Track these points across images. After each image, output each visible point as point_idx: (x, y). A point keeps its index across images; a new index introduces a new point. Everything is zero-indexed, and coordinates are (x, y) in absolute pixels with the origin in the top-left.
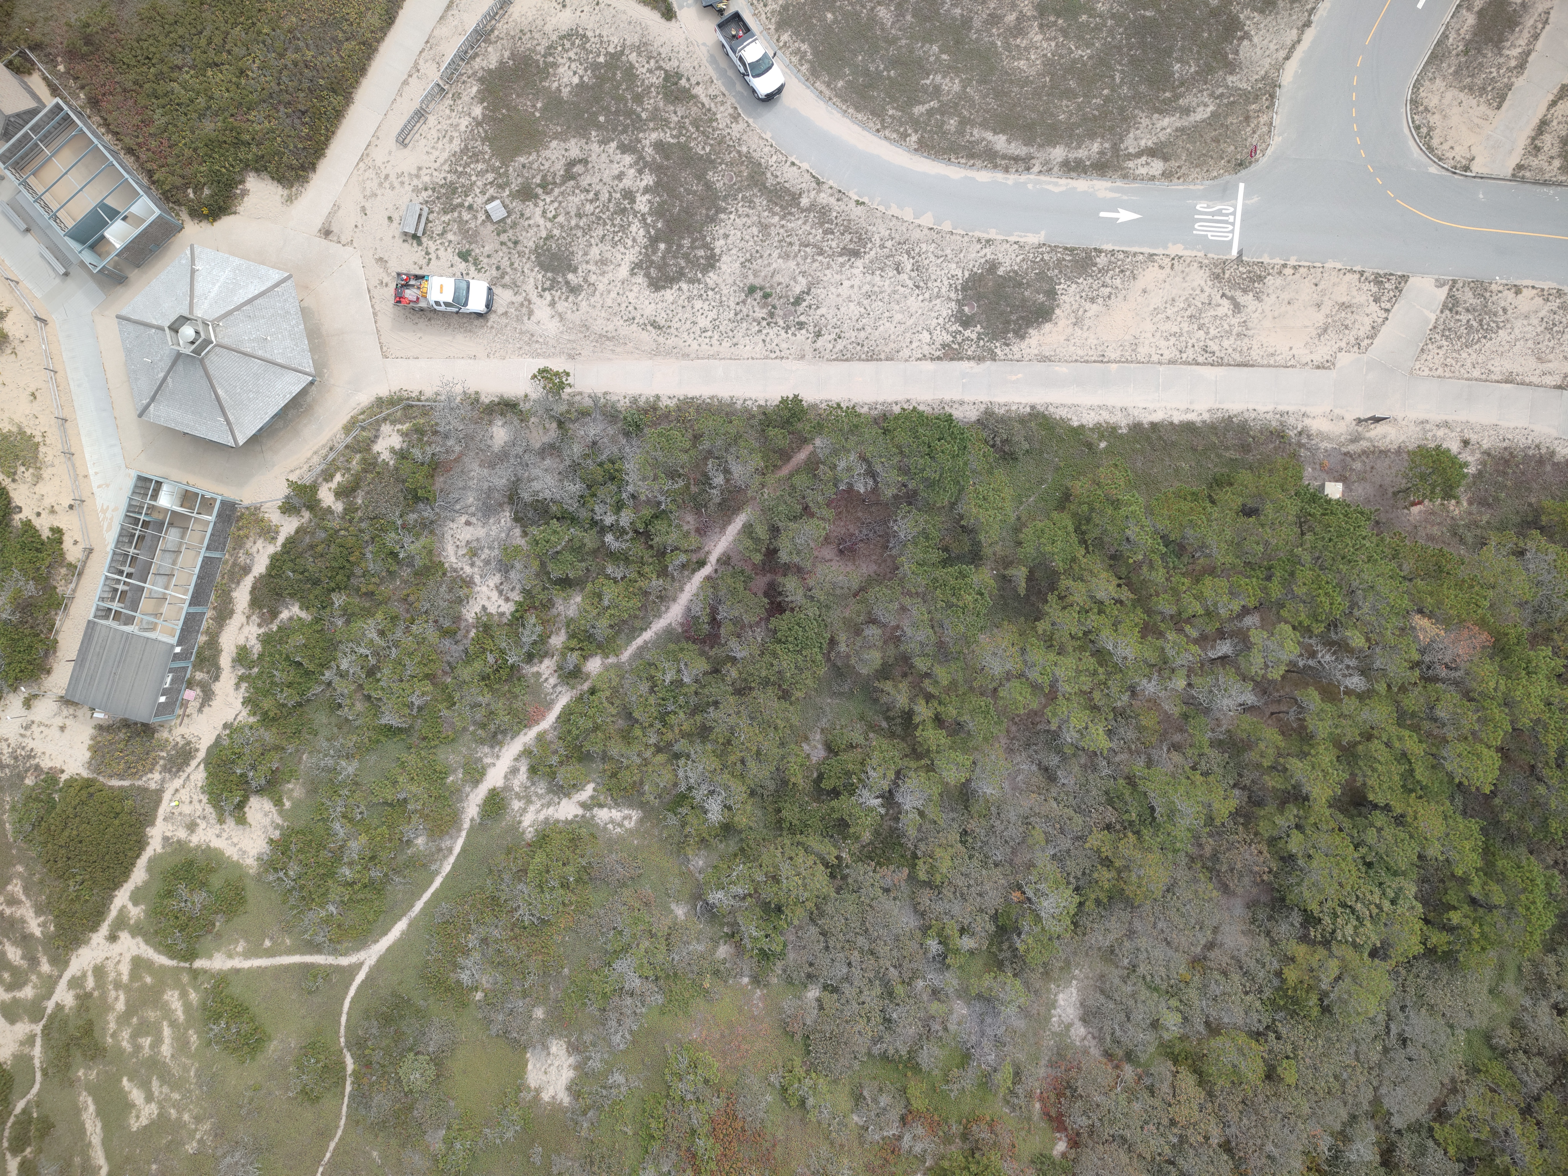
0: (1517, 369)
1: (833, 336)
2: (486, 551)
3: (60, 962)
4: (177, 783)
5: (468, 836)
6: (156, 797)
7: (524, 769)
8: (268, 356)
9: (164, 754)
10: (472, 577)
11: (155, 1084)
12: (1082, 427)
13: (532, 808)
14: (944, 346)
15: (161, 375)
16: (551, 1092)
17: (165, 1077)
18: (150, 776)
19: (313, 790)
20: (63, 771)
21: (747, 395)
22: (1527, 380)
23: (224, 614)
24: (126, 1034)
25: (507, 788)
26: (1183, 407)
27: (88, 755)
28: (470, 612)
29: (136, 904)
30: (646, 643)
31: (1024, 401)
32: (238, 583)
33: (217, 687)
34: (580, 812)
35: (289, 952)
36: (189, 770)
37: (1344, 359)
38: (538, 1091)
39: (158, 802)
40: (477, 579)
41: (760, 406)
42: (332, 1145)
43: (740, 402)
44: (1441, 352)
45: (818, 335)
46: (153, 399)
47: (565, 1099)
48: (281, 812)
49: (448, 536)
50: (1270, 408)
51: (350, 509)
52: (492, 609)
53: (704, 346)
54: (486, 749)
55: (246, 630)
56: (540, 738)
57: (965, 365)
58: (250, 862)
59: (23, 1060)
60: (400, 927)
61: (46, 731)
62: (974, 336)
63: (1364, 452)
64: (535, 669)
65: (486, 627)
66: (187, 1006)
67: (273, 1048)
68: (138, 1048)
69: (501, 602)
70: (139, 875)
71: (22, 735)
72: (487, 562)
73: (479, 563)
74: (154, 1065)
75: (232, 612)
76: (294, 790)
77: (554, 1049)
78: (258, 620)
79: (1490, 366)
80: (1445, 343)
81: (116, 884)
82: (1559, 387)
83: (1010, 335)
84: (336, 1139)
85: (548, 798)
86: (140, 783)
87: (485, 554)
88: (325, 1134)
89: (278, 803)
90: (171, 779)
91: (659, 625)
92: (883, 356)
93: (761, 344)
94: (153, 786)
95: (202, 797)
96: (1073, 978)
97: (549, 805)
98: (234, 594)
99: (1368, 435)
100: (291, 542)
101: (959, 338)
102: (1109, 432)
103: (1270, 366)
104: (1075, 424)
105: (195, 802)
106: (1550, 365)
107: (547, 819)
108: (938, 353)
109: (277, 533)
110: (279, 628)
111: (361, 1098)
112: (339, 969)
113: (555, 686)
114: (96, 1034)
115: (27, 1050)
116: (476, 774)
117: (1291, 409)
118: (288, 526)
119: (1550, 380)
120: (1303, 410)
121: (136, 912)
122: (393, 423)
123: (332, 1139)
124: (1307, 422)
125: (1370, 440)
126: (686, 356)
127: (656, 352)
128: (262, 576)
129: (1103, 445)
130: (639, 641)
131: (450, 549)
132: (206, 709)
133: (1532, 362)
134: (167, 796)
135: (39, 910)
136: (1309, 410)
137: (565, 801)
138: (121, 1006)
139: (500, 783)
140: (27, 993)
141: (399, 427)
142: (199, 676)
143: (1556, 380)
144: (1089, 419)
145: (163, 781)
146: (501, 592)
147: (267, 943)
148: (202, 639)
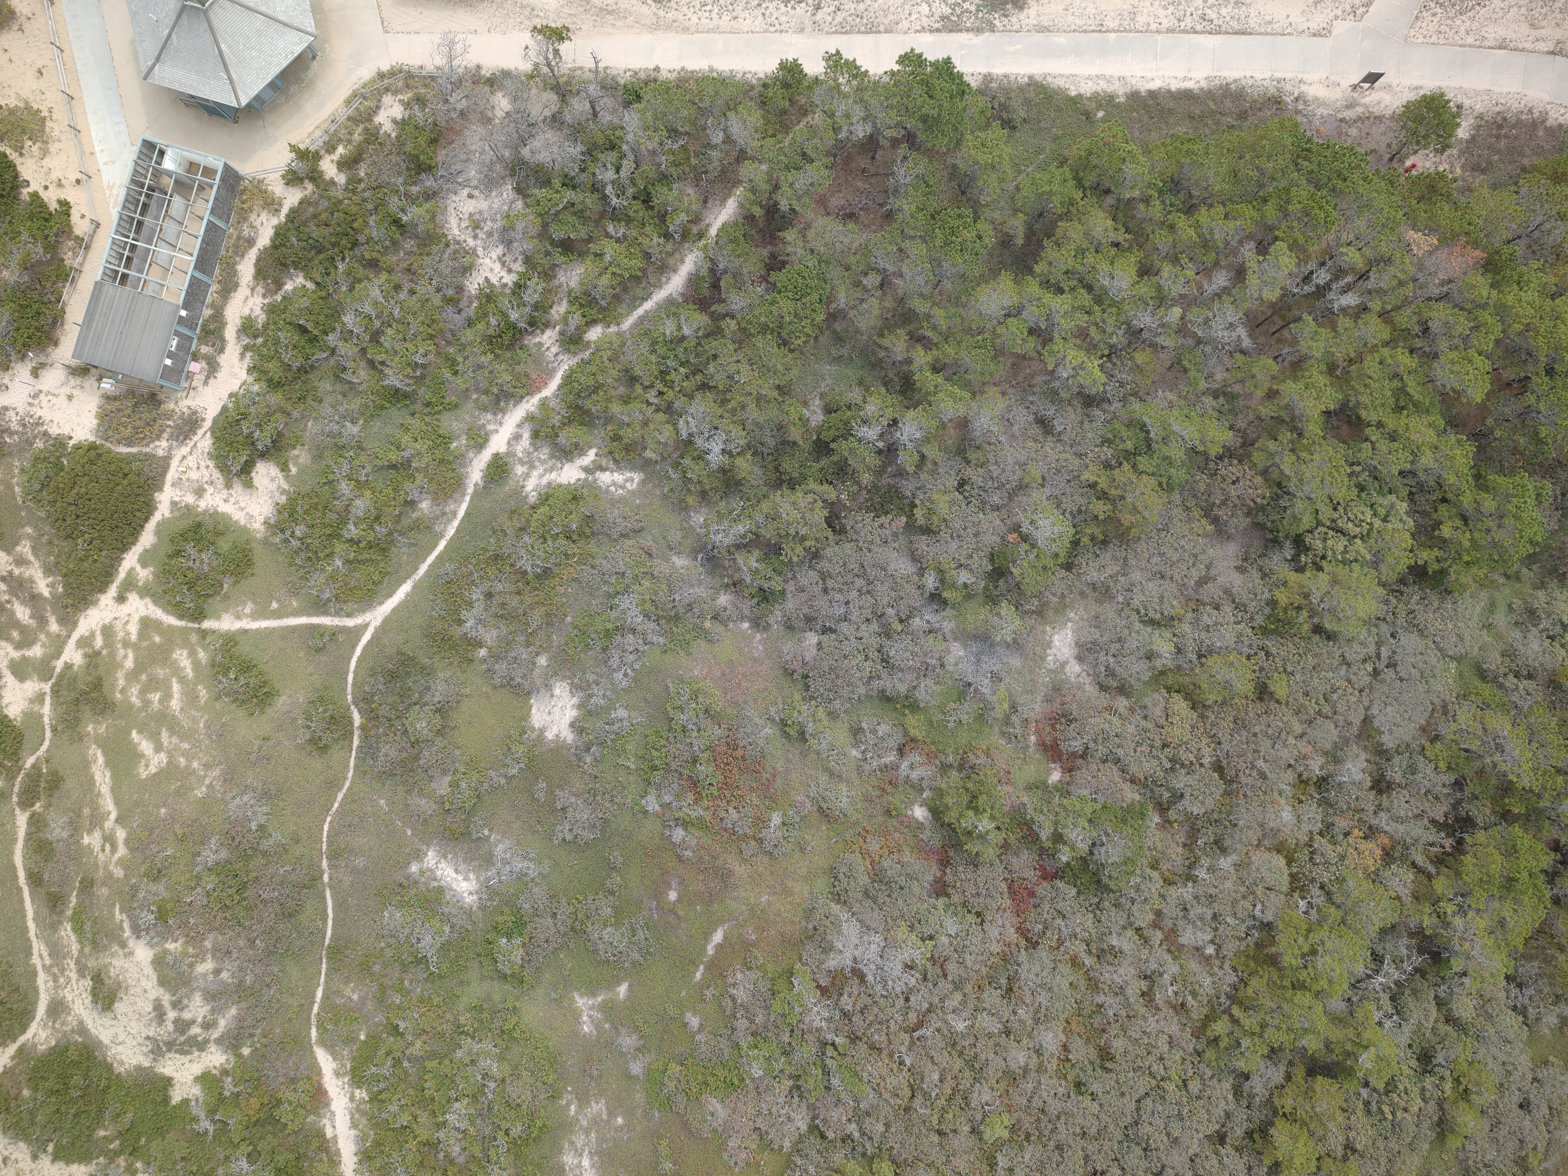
0: (1511, 35)
1: (833, 8)
2: (489, 223)
3: (69, 621)
4: (185, 450)
5: (472, 500)
6: (164, 464)
7: (526, 435)
8: (270, 12)
9: (171, 423)
10: (475, 250)
11: (164, 735)
12: (1080, 96)
13: (535, 473)
14: (943, 18)
15: (166, 32)
16: (555, 731)
17: (174, 726)
18: (157, 443)
19: (318, 457)
20: (71, 438)
21: (747, 69)
22: (1521, 46)
23: (229, 287)
24: (135, 690)
25: (510, 454)
26: (1181, 75)
27: (95, 422)
28: (473, 285)
29: (144, 565)
30: (646, 312)
31: (1022, 72)
32: (243, 256)
33: (223, 359)
34: (583, 475)
35: (296, 613)
36: (196, 438)
37: (1340, 27)
38: (542, 731)
39: (166, 469)
40: (480, 251)
41: (759, 79)
42: (340, 796)
43: (739, 76)
44: (1436, 20)
45: (818, 7)
46: (158, 59)
47: (568, 736)
48: (287, 477)
49: (451, 209)
50: (1267, 75)
51: (354, 180)
52: (494, 280)
53: (704, 20)
54: (489, 416)
55: (250, 303)
56: (543, 403)
57: (964, 37)
58: (258, 526)
59: (32, 717)
60: (405, 588)
61: (54, 400)
62: (973, 8)
63: (1360, 118)
64: (537, 340)
65: (488, 296)
66: (196, 665)
67: (282, 703)
68: (147, 703)
69: (504, 273)
70: (147, 538)
71: (30, 404)
72: (490, 234)
73: (482, 235)
74: (164, 718)
75: (236, 286)
76: (300, 456)
77: (557, 692)
78: (262, 291)
79: (1483, 33)
80: (1439, 10)
81: (125, 547)
82: (1552, 53)
83: (1009, 6)
84: (344, 790)
85: (550, 463)
86: (147, 450)
87: (488, 226)
88: (333, 785)
89: (284, 468)
90: (179, 447)
91: (660, 296)
92: (882, 28)
93: (760, 18)
94: (160, 453)
95: (209, 463)
96: (1069, 620)
97: (552, 470)
98: (239, 267)
99: (1363, 101)
100: (294, 213)
101: (958, 10)
102: (1107, 101)
103: (1267, 34)
104: (1073, 93)
105: (202, 468)
106: (1543, 31)
107: (549, 483)
108: (937, 25)
109: (281, 205)
110: (284, 298)
111: (368, 750)
112: (346, 630)
113: (556, 355)
114: (105, 690)
115: (36, 708)
116: (479, 441)
117: (1288, 76)
118: (292, 198)
119: (1542, 46)
120: (1300, 77)
121: (144, 574)
122: (395, 93)
123: (340, 790)
124: (1304, 88)
125: (1365, 106)
126: (686, 30)
127: (657, 26)
128: (265, 249)
129: (1100, 114)
130: (640, 311)
131: (453, 222)
132: (212, 381)
133: (1525, 29)
134: (174, 463)
135: (48, 571)
136: (1305, 77)
137: (567, 467)
138: (129, 663)
139: (503, 449)
140: (36, 651)
141: (400, 97)
142: (204, 349)
143: (1549, 46)
144: (1087, 89)
145: (170, 448)
146: (503, 264)
147: (275, 605)
148: (207, 312)
